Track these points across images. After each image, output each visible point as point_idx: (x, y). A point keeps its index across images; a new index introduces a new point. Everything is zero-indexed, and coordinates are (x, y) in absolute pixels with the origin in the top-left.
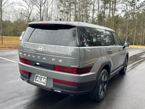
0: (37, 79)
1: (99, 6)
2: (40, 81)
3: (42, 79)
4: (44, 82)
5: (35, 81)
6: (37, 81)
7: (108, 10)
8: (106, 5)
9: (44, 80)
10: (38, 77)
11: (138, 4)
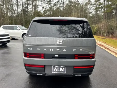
0: (55, 70)
1: (22, 2)
2: (58, 71)
3: (61, 68)
4: (64, 71)
5: (53, 72)
6: (55, 71)
7: (31, 6)
8: (29, 2)
9: (62, 69)
10: (56, 68)
11: (53, 3)
